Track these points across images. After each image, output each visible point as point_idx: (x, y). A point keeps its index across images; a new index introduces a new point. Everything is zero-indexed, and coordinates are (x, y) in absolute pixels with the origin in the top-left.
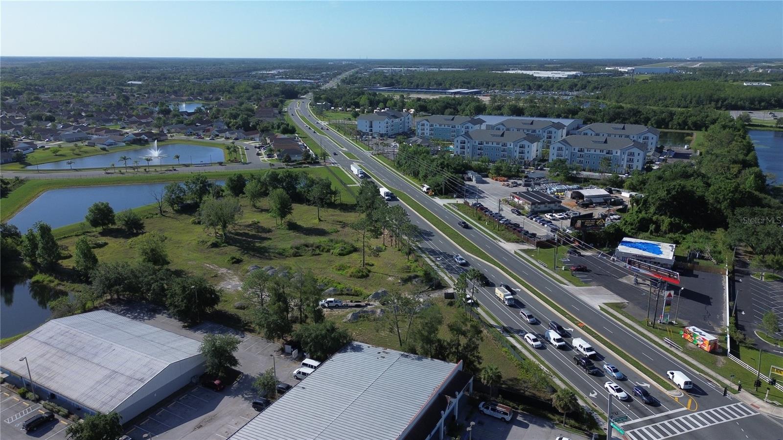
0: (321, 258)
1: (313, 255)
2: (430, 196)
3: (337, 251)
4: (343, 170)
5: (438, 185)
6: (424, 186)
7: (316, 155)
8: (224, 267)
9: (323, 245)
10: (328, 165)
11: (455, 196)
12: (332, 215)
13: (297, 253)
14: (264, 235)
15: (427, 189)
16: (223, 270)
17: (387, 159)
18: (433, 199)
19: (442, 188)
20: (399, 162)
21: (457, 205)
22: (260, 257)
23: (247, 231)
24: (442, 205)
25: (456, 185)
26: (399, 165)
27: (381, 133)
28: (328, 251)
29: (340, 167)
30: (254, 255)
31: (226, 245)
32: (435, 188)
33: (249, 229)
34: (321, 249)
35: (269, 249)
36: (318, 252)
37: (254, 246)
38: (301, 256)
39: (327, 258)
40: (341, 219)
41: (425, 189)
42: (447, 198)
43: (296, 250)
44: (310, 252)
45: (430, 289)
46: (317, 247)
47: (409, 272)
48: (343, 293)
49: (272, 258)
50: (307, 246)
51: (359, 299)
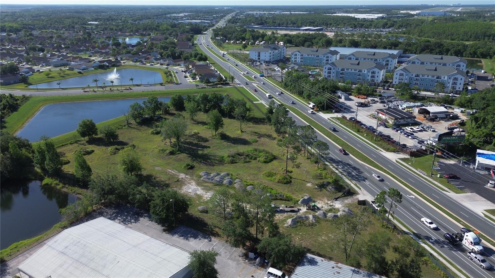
0: (252, 165)
1: (245, 162)
3: (262, 159)
8: (183, 172)
9: (250, 154)
13: (233, 160)
14: (204, 144)
16: (182, 175)
17: (275, 80)
22: (205, 164)
23: (191, 141)
24: (326, 118)
25: (335, 103)
28: (255, 159)
30: (201, 162)
31: (180, 153)
33: (192, 138)
34: (250, 157)
35: (210, 156)
36: (248, 160)
38: (236, 163)
39: (256, 165)
42: (328, 113)
43: (232, 158)
44: (243, 160)
45: (343, 195)
46: (247, 156)
47: (322, 179)
48: (277, 198)
49: (214, 164)
50: (239, 154)
51: (291, 204)
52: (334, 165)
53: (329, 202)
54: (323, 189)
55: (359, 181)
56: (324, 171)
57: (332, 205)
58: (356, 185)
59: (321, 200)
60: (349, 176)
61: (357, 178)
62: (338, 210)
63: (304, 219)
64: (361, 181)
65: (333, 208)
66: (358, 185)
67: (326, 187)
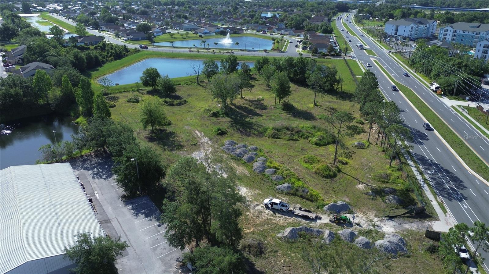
0: (296, 145)
1: (291, 139)
2: (438, 95)
3: (314, 140)
4: (358, 63)
5: (450, 85)
6: (433, 85)
7: (340, 50)
8: (208, 137)
9: (304, 131)
10: (346, 58)
11: (467, 98)
12: (330, 102)
13: (276, 134)
14: (258, 111)
15: (436, 88)
16: (205, 140)
17: (403, 57)
18: (441, 99)
19: (453, 89)
20: (413, 60)
21: (469, 109)
22: (242, 132)
23: (248, 106)
24: (450, 105)
25: (471, 87)
26: (412, 63)
27: (404, 36)
28: (307, 138)
29: (357, 61)
30: (238, 129)
31: (225, 116)
32: (446, 88)
33: (251, 104)
34: (301, 134)
35: (255, 125)
36: (296, 137)
37: (244, 120)
38: (279, 138)
39: (302, 146)
40: (335, 106)
41: (433, 88)
42: (457, 99)
43: (276, 131)
44: (289, 136)
45: (408, 215)
46: (298, 132)
47: (387, 182)
48: (297, 193)
49: (251, 134)
50: (288, 129)
51: (312, 206)
52: (421, 167)
53: (375, 220)
54: (378, 197)
55: (450, 200)
56: (398, 172)
57: (377, 226)
58: (441, 205)
59: (364, 213)
60: (436, 187)
61: (449, 194)
62: (383, 236)
63: (315, 233)
64: (454, 200)
65: (375, 230)
66: (445, 205)
67: (384, 196)
